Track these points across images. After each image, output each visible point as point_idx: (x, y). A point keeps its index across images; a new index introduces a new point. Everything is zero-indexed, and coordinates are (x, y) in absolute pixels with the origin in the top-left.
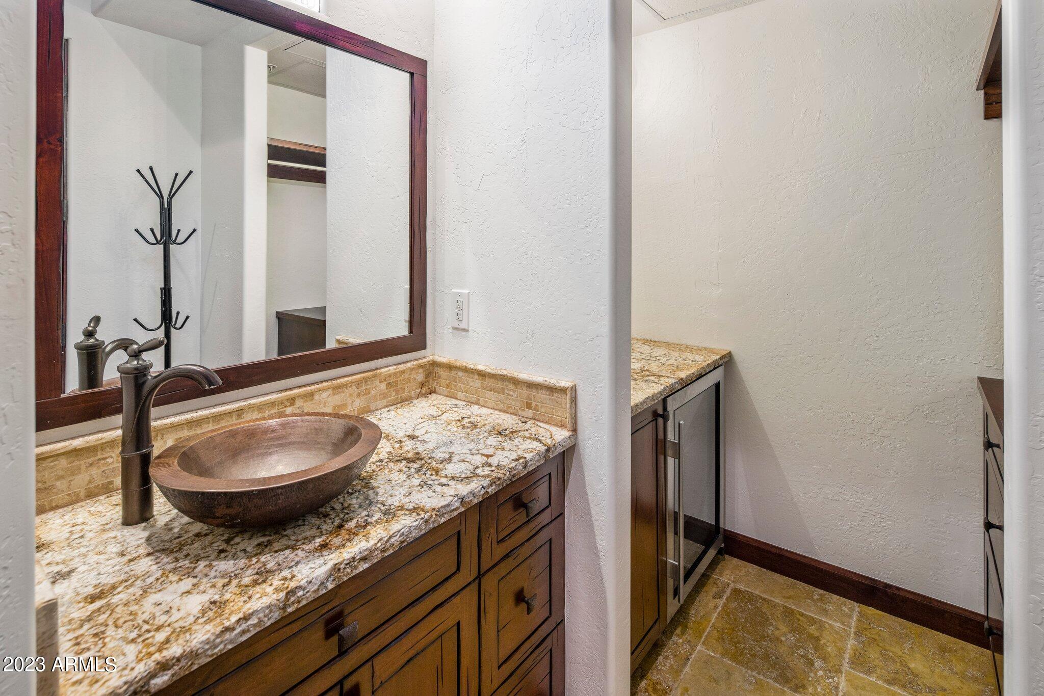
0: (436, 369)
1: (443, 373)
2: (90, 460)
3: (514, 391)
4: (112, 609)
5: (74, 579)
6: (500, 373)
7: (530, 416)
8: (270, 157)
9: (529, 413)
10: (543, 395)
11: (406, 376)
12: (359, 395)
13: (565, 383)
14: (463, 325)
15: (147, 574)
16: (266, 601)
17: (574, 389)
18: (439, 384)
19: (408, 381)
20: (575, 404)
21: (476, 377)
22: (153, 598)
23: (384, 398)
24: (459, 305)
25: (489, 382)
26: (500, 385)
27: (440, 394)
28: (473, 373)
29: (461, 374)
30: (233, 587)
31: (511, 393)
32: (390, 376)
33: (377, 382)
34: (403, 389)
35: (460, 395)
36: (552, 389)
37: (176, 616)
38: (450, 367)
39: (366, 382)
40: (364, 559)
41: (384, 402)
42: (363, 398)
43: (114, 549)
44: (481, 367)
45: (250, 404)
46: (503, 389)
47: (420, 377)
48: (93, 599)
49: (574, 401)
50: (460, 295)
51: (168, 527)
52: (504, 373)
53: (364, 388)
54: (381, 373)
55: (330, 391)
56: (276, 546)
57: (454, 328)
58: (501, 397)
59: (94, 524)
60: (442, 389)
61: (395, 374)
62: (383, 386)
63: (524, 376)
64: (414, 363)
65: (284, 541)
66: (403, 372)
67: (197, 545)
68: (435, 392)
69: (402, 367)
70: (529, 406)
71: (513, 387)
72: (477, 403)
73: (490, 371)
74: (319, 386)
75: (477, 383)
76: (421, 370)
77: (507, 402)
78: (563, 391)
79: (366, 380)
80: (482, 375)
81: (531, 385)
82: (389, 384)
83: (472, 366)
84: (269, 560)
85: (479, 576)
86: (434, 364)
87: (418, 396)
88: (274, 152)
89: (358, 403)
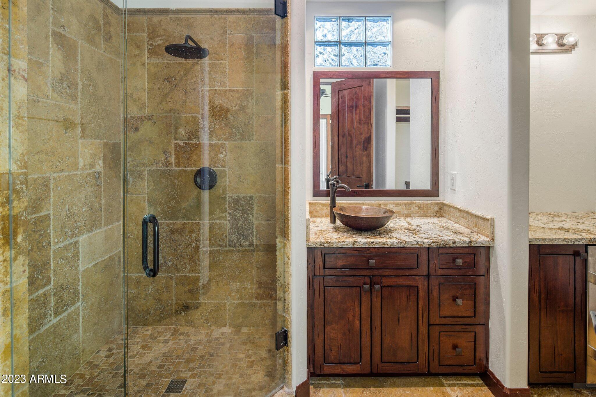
0: (445, 207)
1: (447, 209)
2: (326, 207)
3: (471, 219)
4: (322, 233)
5: (318, 228)
6: (465, 210)
7: (476, 231)
8: (397, 113)
9: (476, 229)
10: (481, 221)
11: (428, 206)
12: (406, 209)
13: (489, 217)
14: (454, 188)
15: (330, 231)
16: (349, 241)
17: (493, 220)
18: (445, 213)
19: (430, 209)
20: (494, 227)
21: (458, 211)
22: (329, 234)
23: (417, 213)
24: (452, 179)
25: (462, 214)
26: (466, 215)
27: (446, 218)
28: (456, 209)
29: (452, 209)
30: (344, 237)
31: (470, 220)
32: (420, 205)
33: (414, 206)
34: (427, 212)
35: (452, 219)
36: (484, 219)
37: (332, 237)
38: (449, 206)
39: (409, 205)
40: (377, 243)
41: (418, 215)
42: (408, 211)
43: (326, 226)
44: (459, 207)
45: (365, 203)
46: (467, 218)
47: (436, 208)
48: (320, 231)
49: (493, 225)
50: (453, 174)
51: (338, 226)
52: (467, 210)
53: (408, 207)
54: (415, 203)
55: (394, 205)
56: (358, 234)
57: (451, 189)
58: (466, 221)
59: (325, 221)
60: (446, 216)
61: (423, 204)
62: (417, 208)
63: (474, 212)
64: (432, 202)
65: (360, 234)
66: (427, 205)
67: (342, 230)
68: (444, 217)
69: (426, 202)
70: (476, 226)
71: (470, 217)
72: (457, 223)
73: (462, 209)
74: (389, 202)
75: (458, 214)
76: (436, 206)
77: (468, 223)
78: (487, 220)
79: (409, 204)
80: (460, 210)
81: (477, 217)
82: (420, 208)
83: (456, 206)
84: (354, 236)
85: (428, 276)
86: (443, 204)
87: (435, 216)
88: (399, 112)
89: (405, 212)
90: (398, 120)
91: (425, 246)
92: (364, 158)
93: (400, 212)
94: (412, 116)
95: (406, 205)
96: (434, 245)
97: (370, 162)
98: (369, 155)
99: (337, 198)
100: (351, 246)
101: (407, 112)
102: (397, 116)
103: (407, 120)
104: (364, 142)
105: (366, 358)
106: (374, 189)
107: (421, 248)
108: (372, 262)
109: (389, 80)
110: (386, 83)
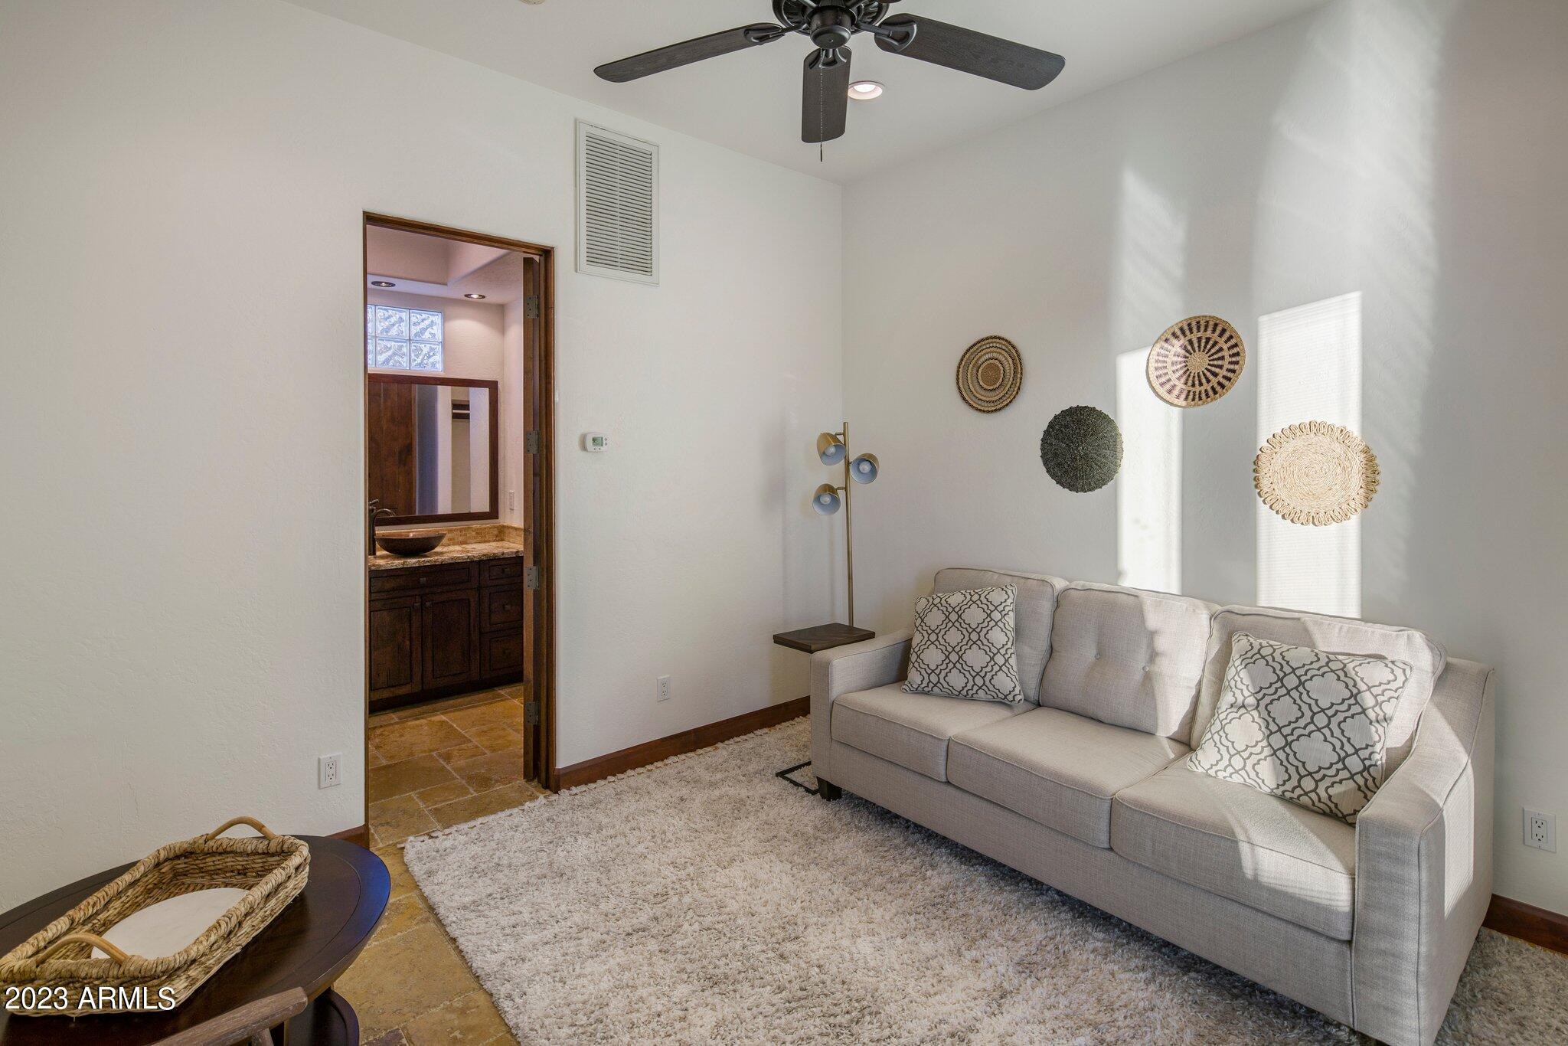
0: (504, 529)
1: (507, 531)
11: (486, 530)
12: (461, 535)
14: (512, 507)
18: (505, 536)
19: (489, 533)
21: (514, 530)
27: (505, 541)
29: (511, 530)
32: (477, 529)
33: (471, 531)
34: (485, 536)
38: (508, 527)
40: (425, 563)
41: (475, 541)
42: (463, 537)
47: (496, 532)
50: (511, 493)
53: (464, 533)
54: (472, 527)
55: (445, 530)
56: (405, 557)
57: (509, 509)
61: (480, 527)
62: (474, 533)
64: (491, 524)
65: (408, 556)
66: (485, 528)
69: (484, 526)
72: (515, 543)
73: (518, 527)
76: (495, 526)
79: (465, 529)
82: (477, 533)
84: (401, 559)
85: (479, 588)
86: (504, 527)
87: (494, 541)
88: (455, 406)
89: (461, 539)
90: (455, 416)
91: (475, 559)
92: (401, 478)
93: (454, 539)
94: (471, 412)
95: (461, 530)
96: (483, 558)
97: (411, 483)
98: (409, 473)
99: (376, 528)
100: (401, 566)
101: (467, 407)
102: (454, 411)
103: (467, 417)
104: (400, 453)
105: (417, 678)
106: (417, 514)
107: (472, 562)
108: (423, 580)
109: (440, 388)
110: (436, 389)
